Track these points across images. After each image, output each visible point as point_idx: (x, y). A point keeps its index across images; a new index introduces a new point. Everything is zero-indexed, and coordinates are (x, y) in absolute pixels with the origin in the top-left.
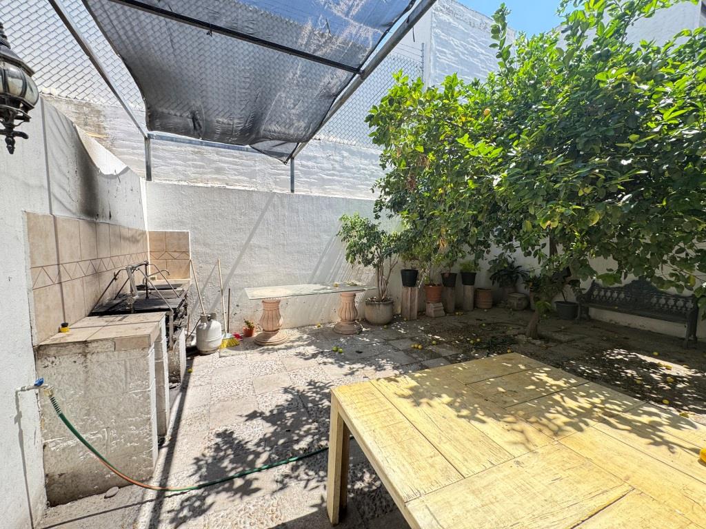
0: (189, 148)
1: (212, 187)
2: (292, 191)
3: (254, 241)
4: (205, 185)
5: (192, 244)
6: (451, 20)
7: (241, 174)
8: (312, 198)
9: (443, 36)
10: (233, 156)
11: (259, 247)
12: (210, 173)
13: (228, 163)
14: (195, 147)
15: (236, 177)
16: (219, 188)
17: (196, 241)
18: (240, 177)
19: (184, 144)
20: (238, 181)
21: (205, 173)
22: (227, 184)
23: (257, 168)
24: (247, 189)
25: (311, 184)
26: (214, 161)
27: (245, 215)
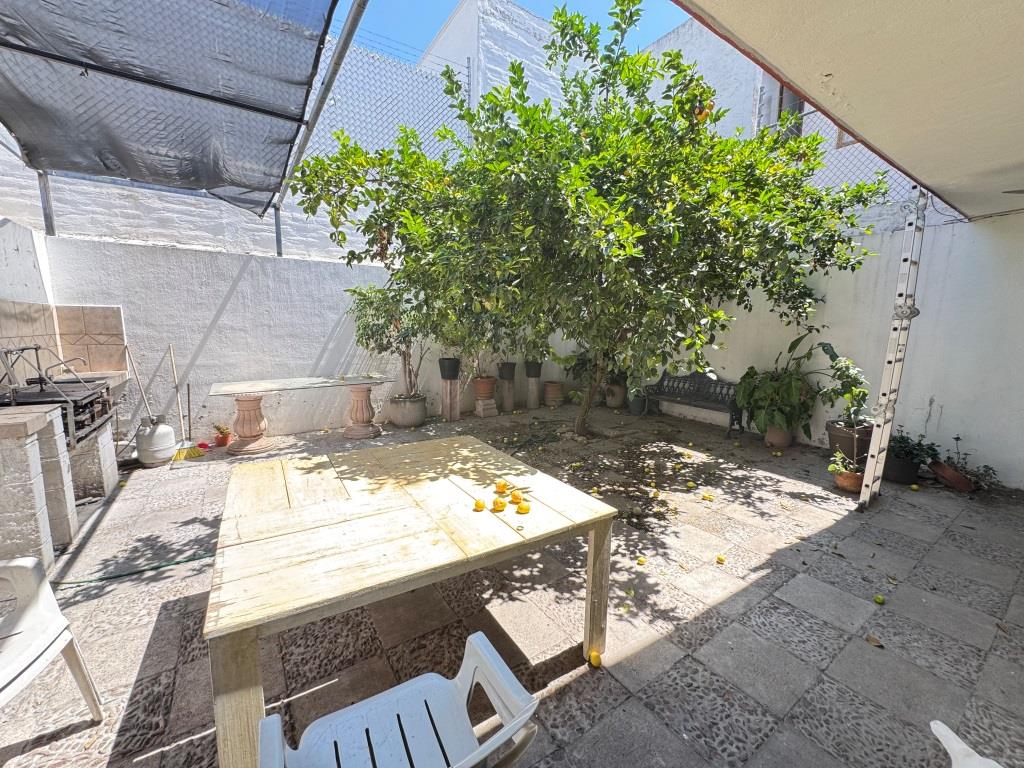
0: (115, 190)
1: (154, 246)
2: (280, 254)
3: (224, 320)
4: (143, 243)
5: (127, 324)
6: (508, 29)
7: (199, 228)
8: (308, 264)
9: (496, 49)
10: (186, 203)
11: (232, 328)
12: (152, 226)
13: (178, 212)
14: (124, 189)
15: (192, 233)
16: (164, 248)
17: (133, 320)
18: (197, 233)
19: (106, 185)
20: (196, 238)
21: (141, 226)
22: (178, 242)
23: (224, 221)
24: (209, 249)
25: (308, 245)
26: (155, 210)
27: (208, 284)
